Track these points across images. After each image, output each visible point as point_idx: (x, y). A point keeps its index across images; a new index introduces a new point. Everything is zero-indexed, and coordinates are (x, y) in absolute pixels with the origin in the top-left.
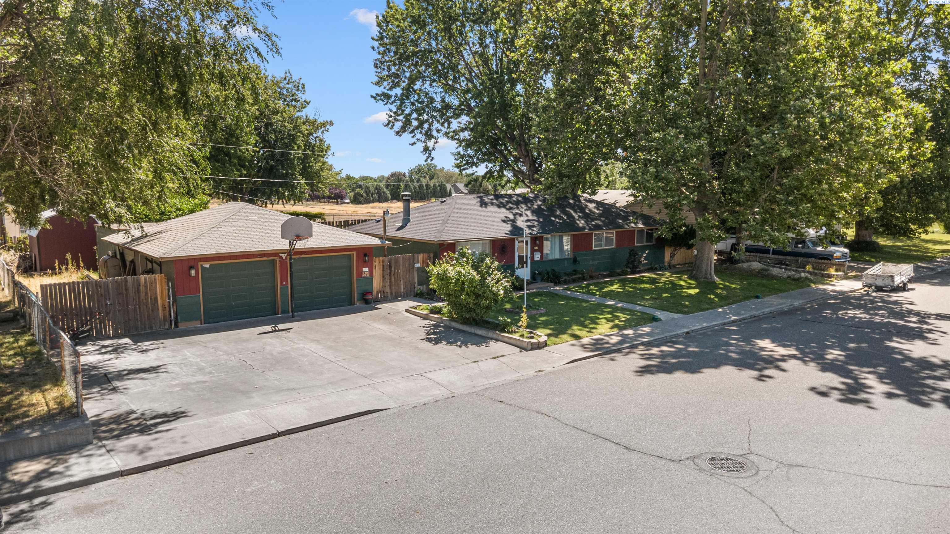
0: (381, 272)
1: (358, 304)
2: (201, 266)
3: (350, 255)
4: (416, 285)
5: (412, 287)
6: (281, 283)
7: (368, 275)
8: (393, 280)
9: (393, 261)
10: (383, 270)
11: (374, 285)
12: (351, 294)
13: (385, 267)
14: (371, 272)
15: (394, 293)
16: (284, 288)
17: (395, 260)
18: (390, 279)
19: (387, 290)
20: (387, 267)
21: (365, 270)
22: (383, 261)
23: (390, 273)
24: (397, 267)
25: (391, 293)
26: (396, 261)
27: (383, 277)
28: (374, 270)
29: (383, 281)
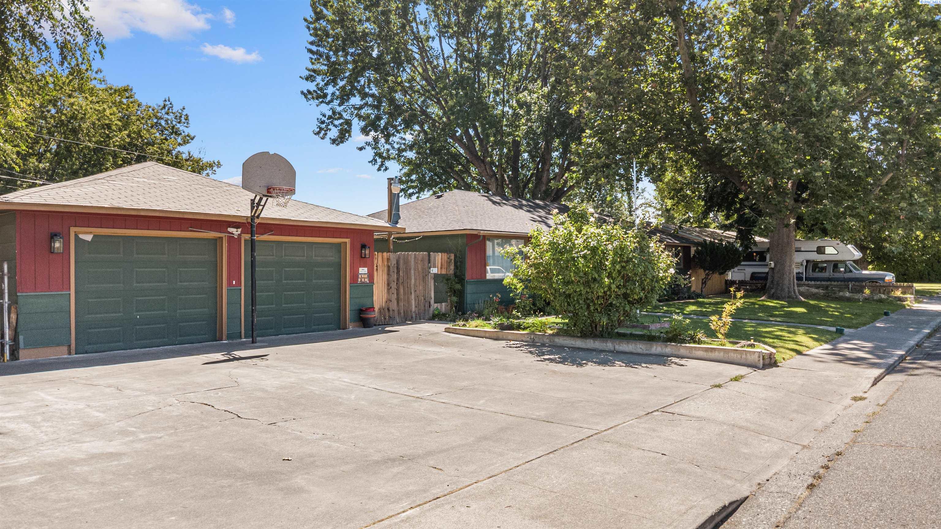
0: (385, 277)
1: (351, 327)
2: (76, 236)
3: (339, 244)
4: (432, 301)
5: (427, 305)
6: (230, 284)
7: (367, 280)
8: (402, 291)
9: (401, 262)
10: (388, 274)
11: (375, 298)
12: (340, 309)
13: (391, 268)
14: (371, 276)
15: (402, 311)
16: (234, 291)
17: (404, 259)
18: (398, 290)
19: (394, 306)
20: (394, 270)
21: (363, 271)
22: (388, 259)
23: (398, 279)
24: (407, 271)
25: (399, 313)
26: (407, 262)
27: (388, 285)
28: (375, 273)
29: (388, 290)
